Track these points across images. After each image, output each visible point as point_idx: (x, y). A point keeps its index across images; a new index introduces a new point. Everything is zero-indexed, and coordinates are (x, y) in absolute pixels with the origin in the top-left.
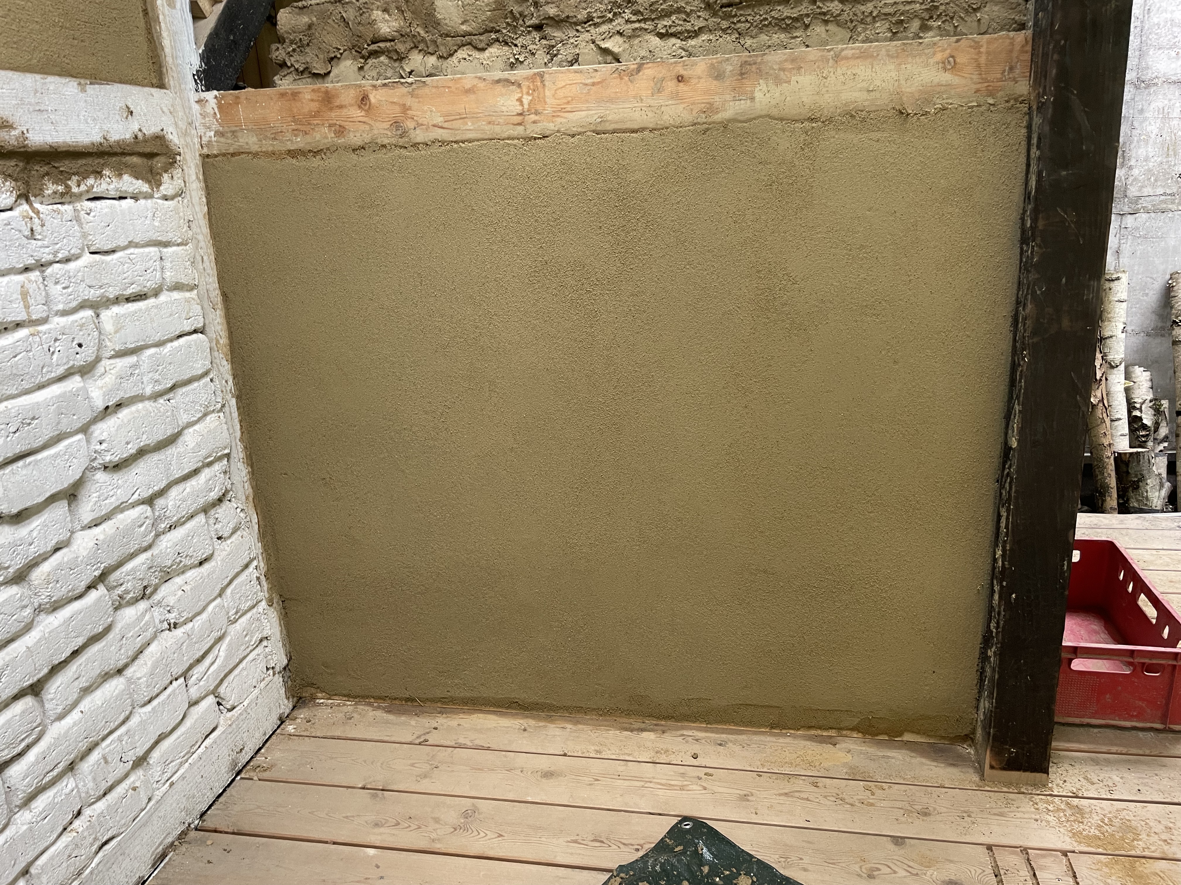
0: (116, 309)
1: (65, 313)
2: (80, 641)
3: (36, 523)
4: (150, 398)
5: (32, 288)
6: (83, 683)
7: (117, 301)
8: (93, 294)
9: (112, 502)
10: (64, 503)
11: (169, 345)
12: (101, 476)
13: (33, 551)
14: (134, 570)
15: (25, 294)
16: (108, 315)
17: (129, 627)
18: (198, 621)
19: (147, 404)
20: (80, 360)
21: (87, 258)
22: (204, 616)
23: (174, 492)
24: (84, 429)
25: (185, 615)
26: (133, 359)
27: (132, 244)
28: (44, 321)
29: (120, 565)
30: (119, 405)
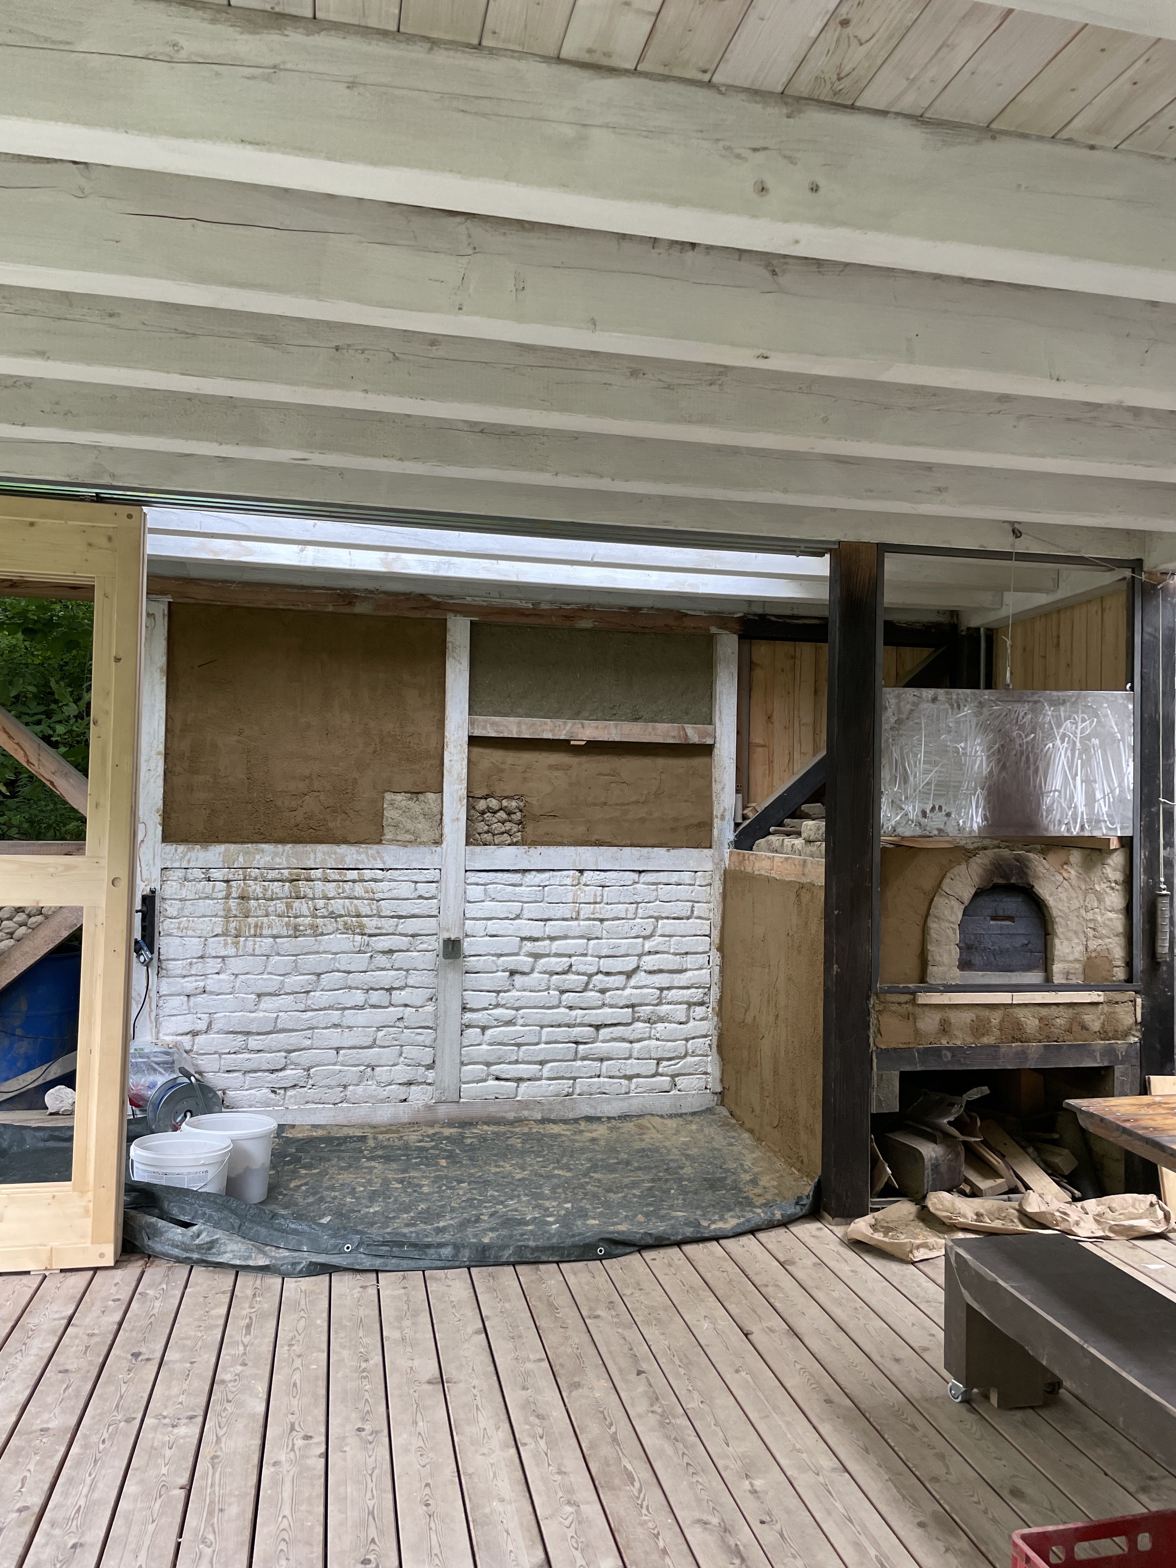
0: (665, 921)
1: (642, 918)
2: (615, 1022)
3: (612, 978)
4: (673, 954)
5: (630, 909)
6: (613, 1036)
7: (667, 918)
8: (656, 914)
9: (643, 983)
10: (625, 977)
11: (687, 938)
12: (643, 973)
13: (608, 986)
14: (645, 1010)
15: (627, 910)
16: (660, 922)
17: (638, 1028)
18: (670, 1044)
19: (670, 956)
20: (643, 934)
21: (658, 902)
22: (673, 1044)
23: (674, 991)
24: (640, 956)
25: (663, 1038)
26: (668, 939)
27: (678, 900)
28: (634, 919)
29: (641, 1005)
30: (657, 953)
